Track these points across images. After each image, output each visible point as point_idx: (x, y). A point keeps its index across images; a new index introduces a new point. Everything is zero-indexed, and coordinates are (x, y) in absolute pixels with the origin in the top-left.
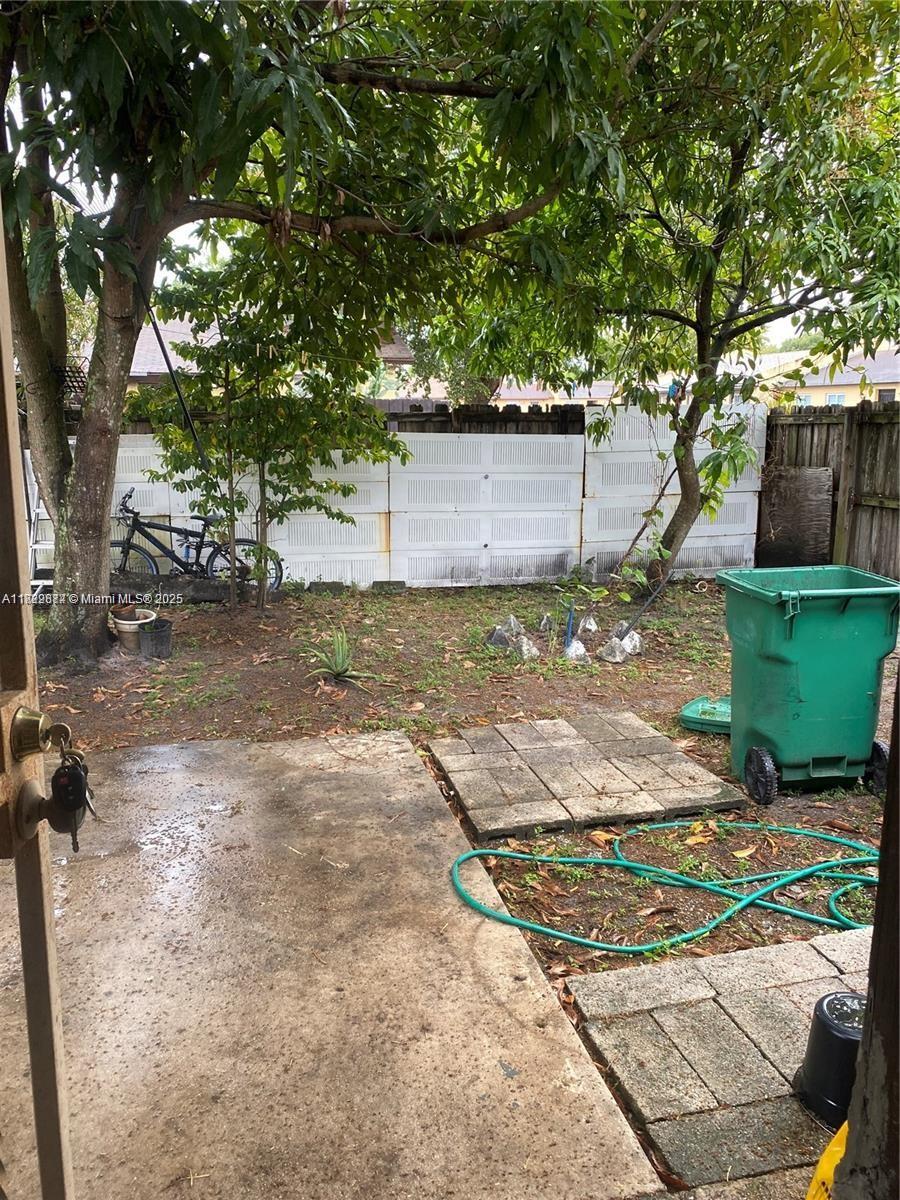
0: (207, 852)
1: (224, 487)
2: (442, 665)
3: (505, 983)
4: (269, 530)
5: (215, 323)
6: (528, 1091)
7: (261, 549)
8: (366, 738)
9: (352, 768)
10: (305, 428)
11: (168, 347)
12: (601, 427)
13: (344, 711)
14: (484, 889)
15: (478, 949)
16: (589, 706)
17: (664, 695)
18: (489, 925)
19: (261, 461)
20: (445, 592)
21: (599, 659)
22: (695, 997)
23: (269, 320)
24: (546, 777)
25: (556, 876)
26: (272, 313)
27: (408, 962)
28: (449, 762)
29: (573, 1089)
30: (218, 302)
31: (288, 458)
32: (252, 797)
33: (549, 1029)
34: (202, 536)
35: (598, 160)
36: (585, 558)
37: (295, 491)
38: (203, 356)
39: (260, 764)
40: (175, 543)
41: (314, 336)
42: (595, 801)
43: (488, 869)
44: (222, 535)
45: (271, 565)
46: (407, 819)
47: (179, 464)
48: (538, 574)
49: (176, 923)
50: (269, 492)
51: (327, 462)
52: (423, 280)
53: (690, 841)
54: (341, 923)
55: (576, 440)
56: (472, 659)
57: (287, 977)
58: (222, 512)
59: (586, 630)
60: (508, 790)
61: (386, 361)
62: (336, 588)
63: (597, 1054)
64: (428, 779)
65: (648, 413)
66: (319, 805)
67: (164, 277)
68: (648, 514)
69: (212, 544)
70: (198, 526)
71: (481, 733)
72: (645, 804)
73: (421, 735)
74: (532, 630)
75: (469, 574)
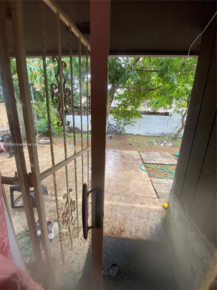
0: (114, 159)
1: (120, 121)
2: (144, 145)
3: (144, 177)
4: (124, 126)
5: (121, 101)
6: (144, 186)
7: (123, 129)
8: (132, 151)
9: (130, 154)
10: (130, 114)
11: (115, 104)
12: (171, 115)
13: (131, 148)
14: (143, 168)
15: (141, 173)
16: (162, 152)
17: (174, 151)
18: (143, 171)
19: (124, 118)
20: (146, 136)
21: (165, 146)
22: (166, 183)
23: (127, 100)
24: (154, 158)
25: (153, 169)
26: (128, 100)
27: (134, 173)
28: (142, 155)
29: (149, 187)
30: (121, 98)
31: (128, 118)
32: (119, 155)
33: (148, 182)
34: (116, 127)
35: (172, 79)
36: (167, 133)
37: (128, 122)
38: (119, 105)
39: (120, 152)
40: (113, 127)
41: (133, 103)
42: (160, 162)
43: (145, 167)
44: (119, 127)
45: (124, 131)
46: (136, 160)
47: (115, 118)
48: (159, 135)
49: (110, 165)
50: (125, 122)
51: (132, 118)
52: (147, 95)
53: (171, 168)
54: (127, 168)
55: (167, 117)
56: (148, 144)
57: (120, 172)
58: (119, 124)
59: (164, 142)
60: (149, 159)
61: (143, 105)
62: (132, 134)
63: (153, 186)
64: (139, 157)
65: (178, 113)
66: (126, 157)
67: (115, 95)
68: (176, 128)
69: (118, 128)
70: (116, 126)
71: (147, 153)
72: (167, 163)
73: (139, 152)
74: (157, 142)
75: (150, 134)
